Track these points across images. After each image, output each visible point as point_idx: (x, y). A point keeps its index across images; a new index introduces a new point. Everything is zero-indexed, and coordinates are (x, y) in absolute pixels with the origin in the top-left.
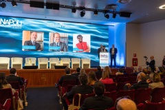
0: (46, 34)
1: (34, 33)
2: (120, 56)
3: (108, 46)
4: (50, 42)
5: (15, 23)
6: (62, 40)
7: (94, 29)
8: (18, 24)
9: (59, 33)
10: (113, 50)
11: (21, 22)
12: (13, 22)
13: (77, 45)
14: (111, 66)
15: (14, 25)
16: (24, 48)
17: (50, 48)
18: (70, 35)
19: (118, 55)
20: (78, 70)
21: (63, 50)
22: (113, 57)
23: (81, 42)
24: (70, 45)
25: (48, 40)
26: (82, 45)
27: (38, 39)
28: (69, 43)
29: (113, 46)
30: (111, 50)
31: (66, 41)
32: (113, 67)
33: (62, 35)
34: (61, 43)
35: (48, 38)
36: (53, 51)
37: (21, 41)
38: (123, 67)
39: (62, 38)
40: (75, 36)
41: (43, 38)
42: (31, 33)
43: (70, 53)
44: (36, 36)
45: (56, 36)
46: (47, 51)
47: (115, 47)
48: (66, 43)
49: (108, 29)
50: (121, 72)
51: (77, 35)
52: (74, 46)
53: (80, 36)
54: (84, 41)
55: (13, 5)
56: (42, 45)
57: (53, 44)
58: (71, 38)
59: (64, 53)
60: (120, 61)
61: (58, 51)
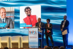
6: (8, 16)
9: (5, 7)
13: (25, 20)
18: (17, 8)
21: (9, 27)
23: (29, 16)
24: (16, 20)
28: (16, 18)
33: (8, 9)
34: (7, 19)
39: (8, 12)
40: (22, 9)
43: (17, 30)
48: (12, 18)
51: (24, 7)
52: (21, 21)
53: (28, 8)
54: (32, 14)
58: (17, 12)
59: (10, 30)
61: (4, 28)
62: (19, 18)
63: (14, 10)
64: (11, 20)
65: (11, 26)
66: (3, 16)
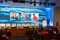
0: (20, 13)
1: (15, 13)
2: (51, 22)
3: (46, 18)
4: (21, 17)
5: (7, 9)
6: (27, 16)
7: (40, 11)
8: (8, 10)
9: (25, 13)
10: (48, 19)
11: (9, 9)
12: (6, 9)
14: (47, 26)
15: (7, 10)
16: (11, 20)
17: (22, 19)
18: (30, 14)
19: (50, 21)
20: (34, 28)
21: (27, 20)
22: (48, 23)
23: (35, 17)
25: (21, 16)
26: (35, 18)
27: (17, 16)
28: (30, 17)
29: (48, 18)
30: (47, 20)
31: (28, 16)
32: (48, 27)
34: (26, 17)
35: (21, 15)
36: (23, 20)
37: (10, 17)
38: (52, 27)
39: (27, 15)
40: (32, 14)
41: (19, 15)
42: (14, 13)
43: (30, 21)
44: (16, 14)
45: (24, 14)
46: (20, 21)
47: (49, 18)
48: (28, 17)
49: (46, 11)
50: (52, 29)
52: (32, 18)
53: (34, 14)
54: (36, 16)
55: (6, 2)
56: (18, 18)
57: (23, 18)
58: (30, 15)
59: (28, 21)
60: (51, 24)
61: (25, 20)
62: (31, 17)
63: (29, 14)
64: (28, 18)
65: (28, 20)
66: (25, 16)
